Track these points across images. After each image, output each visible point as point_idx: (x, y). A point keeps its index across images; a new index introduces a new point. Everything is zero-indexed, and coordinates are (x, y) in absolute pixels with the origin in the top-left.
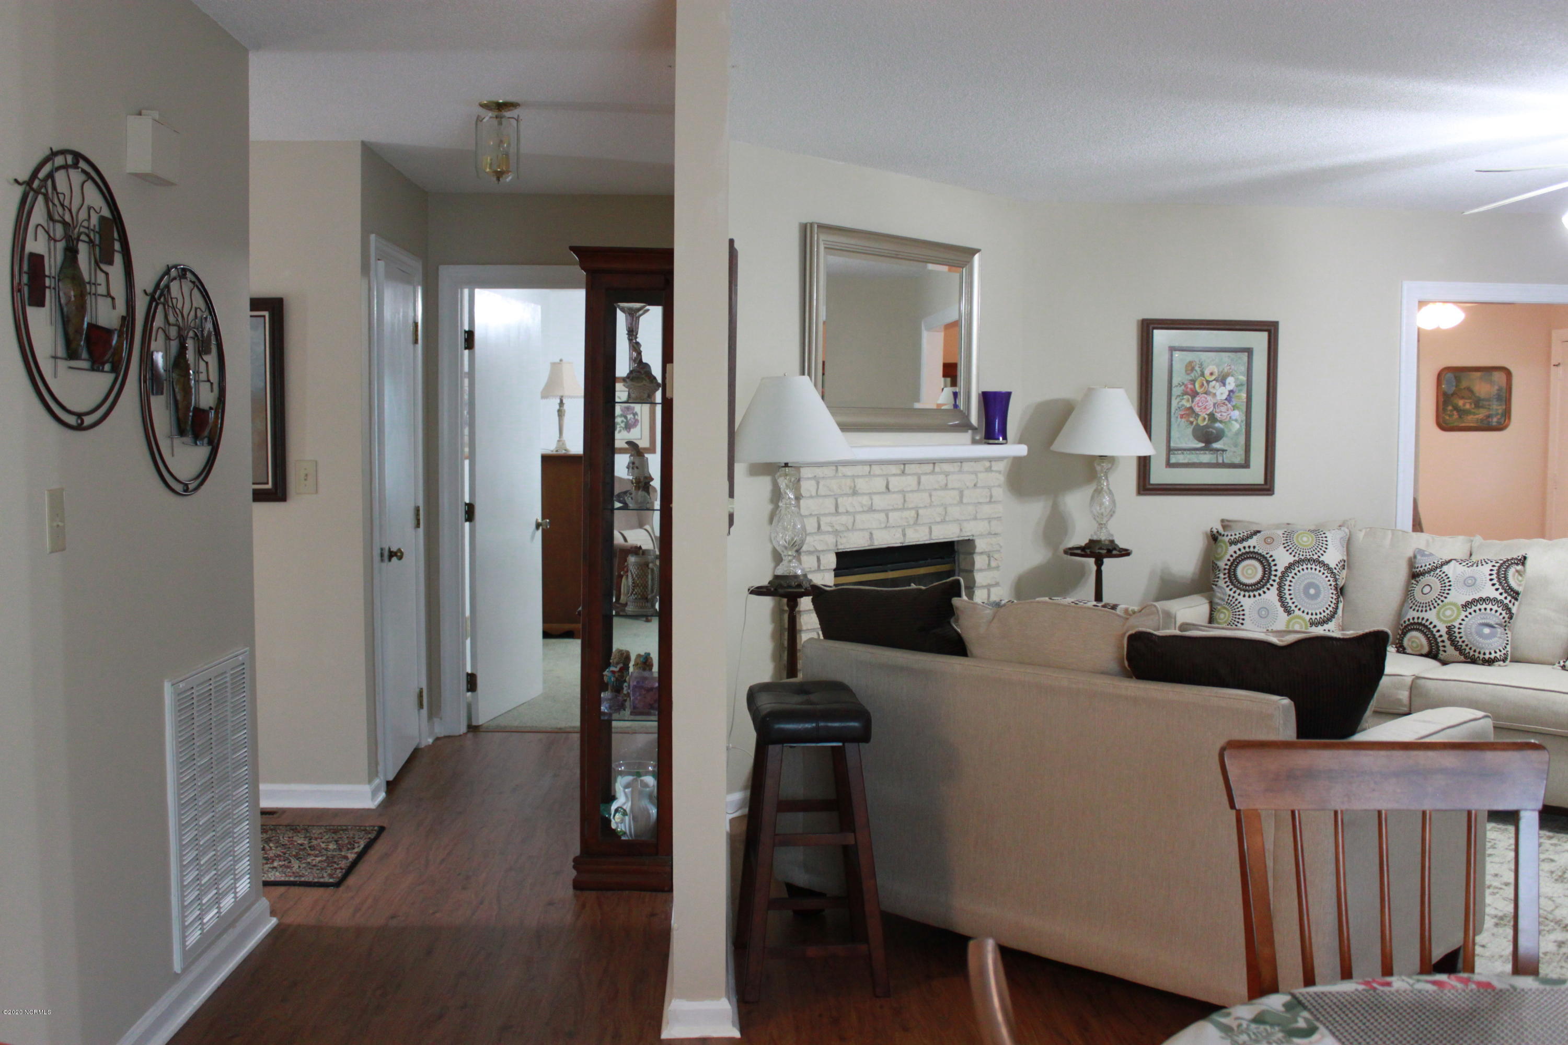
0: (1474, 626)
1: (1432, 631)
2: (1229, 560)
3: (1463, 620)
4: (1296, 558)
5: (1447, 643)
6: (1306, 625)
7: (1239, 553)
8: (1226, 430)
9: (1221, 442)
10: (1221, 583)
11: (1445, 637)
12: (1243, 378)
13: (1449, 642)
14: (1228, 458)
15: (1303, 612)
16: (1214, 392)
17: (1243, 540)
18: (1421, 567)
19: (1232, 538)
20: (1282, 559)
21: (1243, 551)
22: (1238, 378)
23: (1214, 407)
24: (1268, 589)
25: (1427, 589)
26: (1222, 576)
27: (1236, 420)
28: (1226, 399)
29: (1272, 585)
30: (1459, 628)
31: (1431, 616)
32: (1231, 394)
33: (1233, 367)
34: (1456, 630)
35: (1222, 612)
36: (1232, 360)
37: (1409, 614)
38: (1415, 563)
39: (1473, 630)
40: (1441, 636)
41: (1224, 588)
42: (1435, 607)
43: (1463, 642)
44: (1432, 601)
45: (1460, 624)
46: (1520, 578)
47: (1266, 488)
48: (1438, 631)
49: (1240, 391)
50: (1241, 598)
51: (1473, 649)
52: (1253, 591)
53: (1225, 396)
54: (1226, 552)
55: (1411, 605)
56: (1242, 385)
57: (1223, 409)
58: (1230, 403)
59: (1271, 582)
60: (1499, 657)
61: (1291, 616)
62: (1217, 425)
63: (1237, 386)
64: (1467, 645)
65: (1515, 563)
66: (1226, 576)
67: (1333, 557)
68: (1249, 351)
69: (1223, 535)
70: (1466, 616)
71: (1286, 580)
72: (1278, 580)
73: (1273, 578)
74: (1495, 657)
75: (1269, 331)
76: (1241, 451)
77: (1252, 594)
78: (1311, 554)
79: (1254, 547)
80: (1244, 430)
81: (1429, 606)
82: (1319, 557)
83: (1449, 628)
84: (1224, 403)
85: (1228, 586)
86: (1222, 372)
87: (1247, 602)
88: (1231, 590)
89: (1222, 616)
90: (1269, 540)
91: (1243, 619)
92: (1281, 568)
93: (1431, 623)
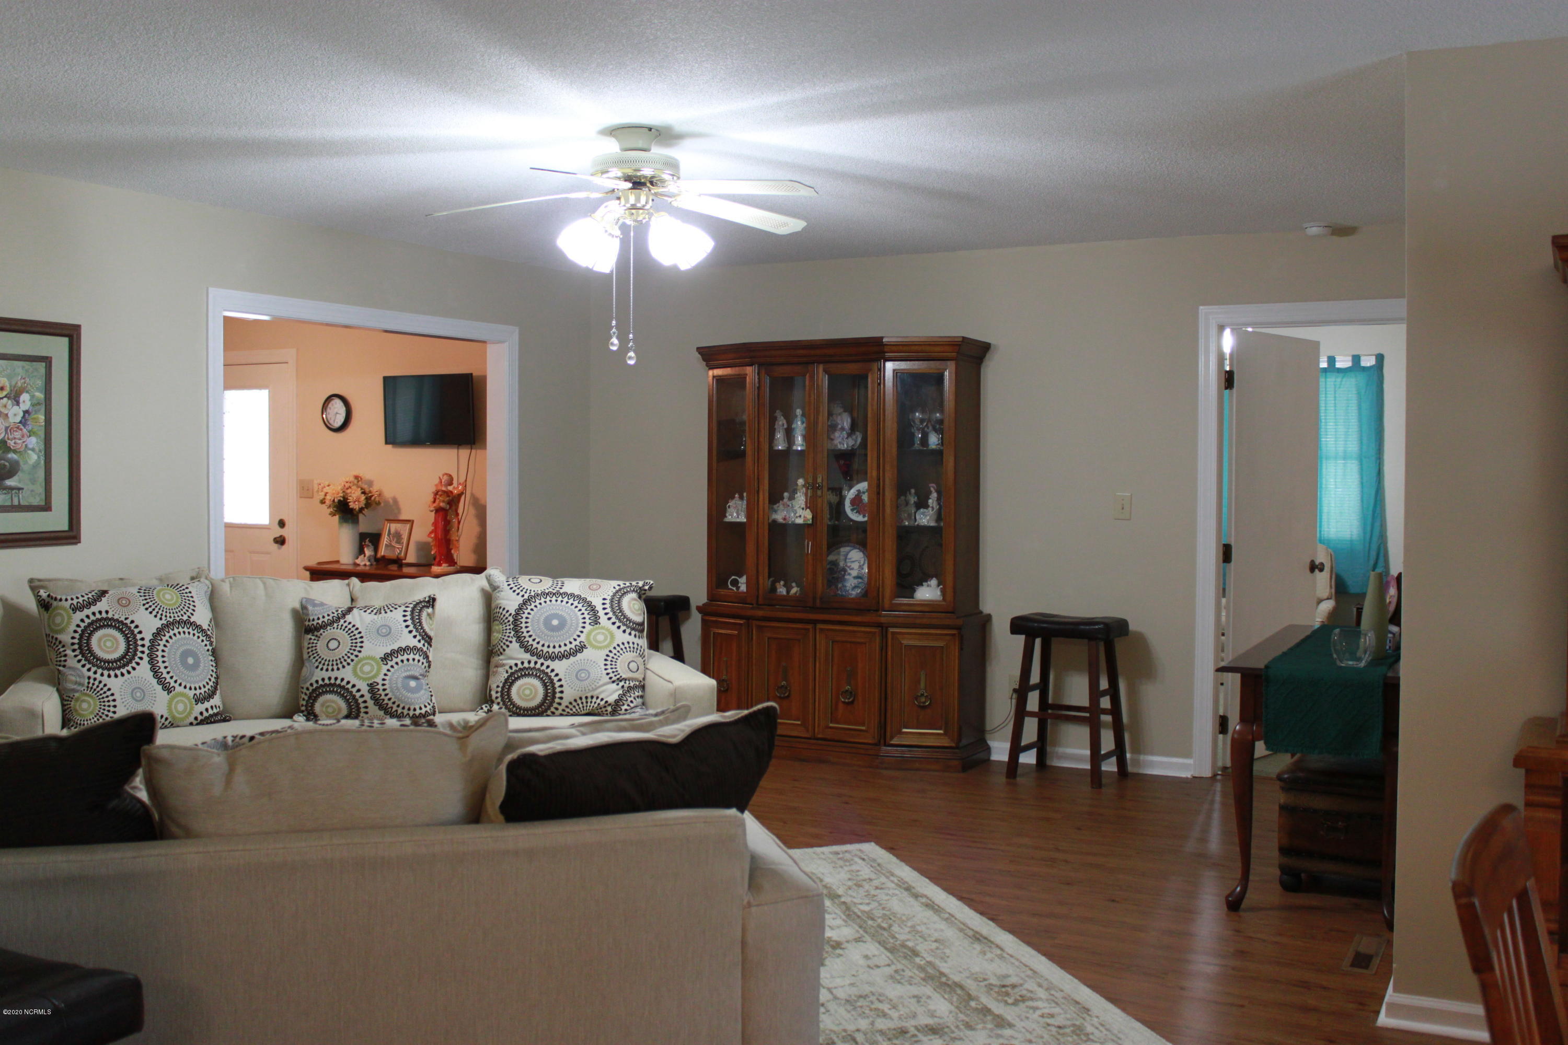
0: (400, 680)
1: (352, 692)
2: (75, 632)
3: (385, 675)
4: (164, 622)
5: (370, 703)
6: (191, 703)
7: (87, 621)
8: (21, 463)
9: (16, 478)
10: (72, 662)
11: (368, 697)
12: (40, 395)
13: (373, 702)
14: (26, 498)
15: (185, 687)
16: (6, 412)
17: (89, 604)
18: (318, 619)
19: (75, 602)
20: (148, 624)
21: (92, 618)
22: (34, 395)
23: (6, 432)
24: (138, 664)
25: (333, 645)
26: (69, 652)
27: (33, 450)
28: (20, 422)
29: (141, 658)
30: (383, 685)
31: (347, 674)
32: (27, 415)
33: (28, 380)
34: (380, 687)
35: (83, 701)
36: (27, 371)
37: (315, 674)
38: (308, 615)
39: (400, 685)
40: (362, 696)
41: (77, 669)
42: (349, 664)
43: (390, 699)
44: (340, 659)
45: (384, 680)
46: (431, 622)
47: (71, 536)
48: (359, 690)
49: (36, 412)
50: (105, 679)
51: (401, 706)
52: (119, 668)
53: (18, 419)
54: (69, 623)
55: (317, 664)
56: (39, 404)
57: (18, 434)
58: (25, 427)
59: (139, 655)
60: (429, 712)
61: (171, 694)
62: (11, 456)
63: (33, 405)
64: (394, 703)
65: (424, 607)
66: (77, 652)
67: (202, 616)
68: (47, 360)
69: (61, 600)
70: (388, 670)
71: (158, 650)
72: (147, 652)
73: (140, 649)
74: (426, 711)
75: (70, 337)
76: (40, 489)
77: (118, 672)
78: (179, 614)
79: (107, 612)
80: (43, 462)
81: (341, 663)
82: (189, 617)
83: (370, 685)
84: (18, 428)
85: (84, 666)
86: (15, 387)
87: (116, 684)
88: (89, 670)
89: (85, 705)
90: (124, 602)
91: (115, 706)
92: (148, 636)
93: (348, 683)
